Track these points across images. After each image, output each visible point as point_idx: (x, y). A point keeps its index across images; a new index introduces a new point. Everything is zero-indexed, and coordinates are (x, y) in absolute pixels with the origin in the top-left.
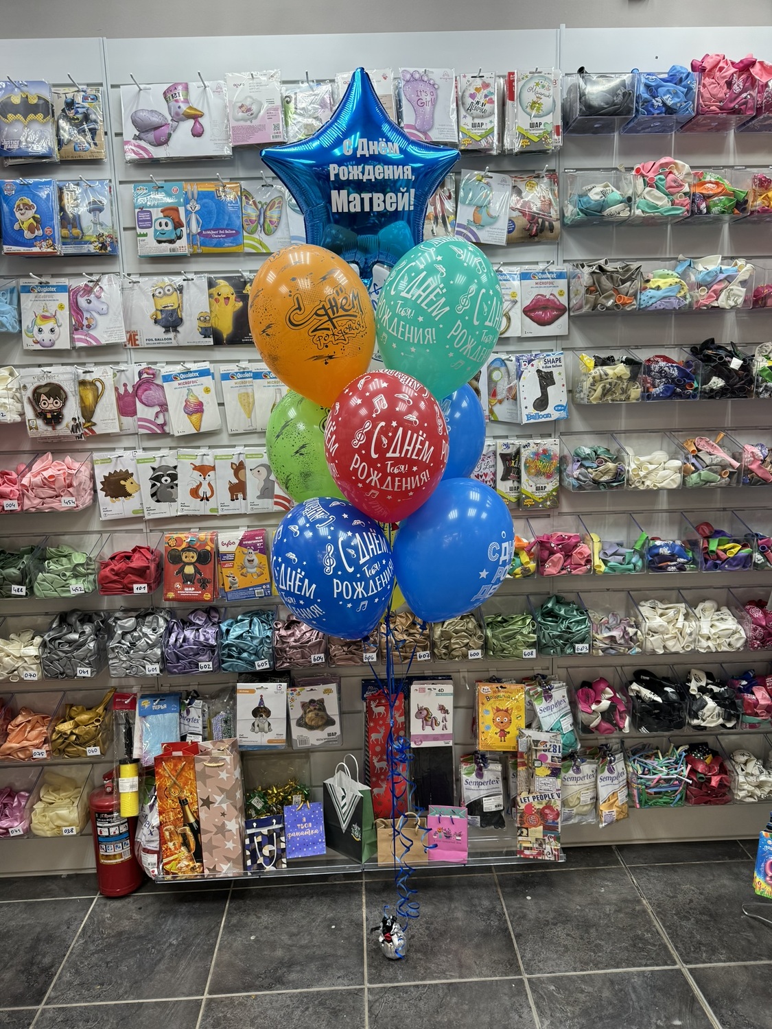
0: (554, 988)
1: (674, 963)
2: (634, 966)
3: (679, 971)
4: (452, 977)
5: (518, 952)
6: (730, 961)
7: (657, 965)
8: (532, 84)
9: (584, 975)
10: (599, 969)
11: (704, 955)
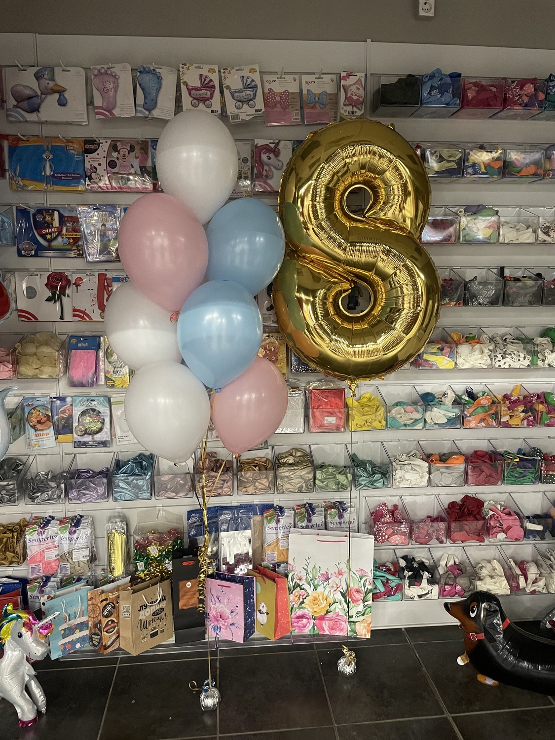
0: (355, 733)
1: (443, 713)
2: (414, 717)
3: (446, 718)
4: (282, 728)
5: (331, 708)
6: (482, 711)
7: (430, 715)
9: (378, 724)
10: (388, 719)
11: (464, 706)
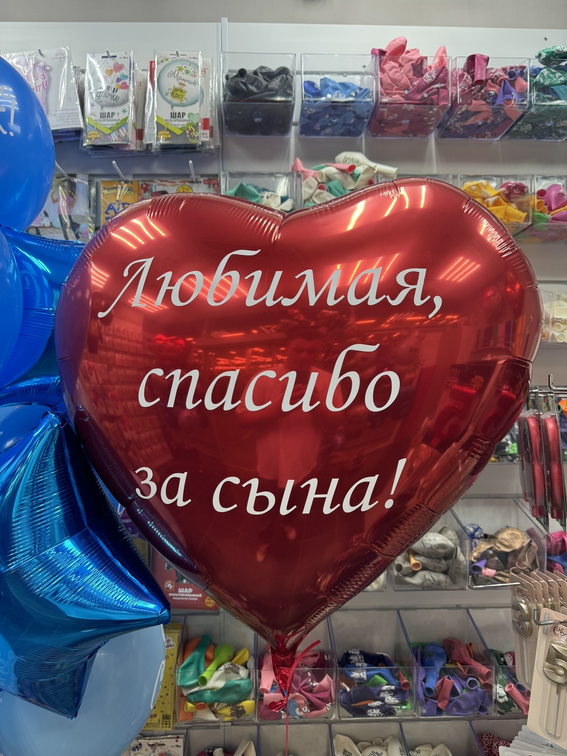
8: (173, 68)
